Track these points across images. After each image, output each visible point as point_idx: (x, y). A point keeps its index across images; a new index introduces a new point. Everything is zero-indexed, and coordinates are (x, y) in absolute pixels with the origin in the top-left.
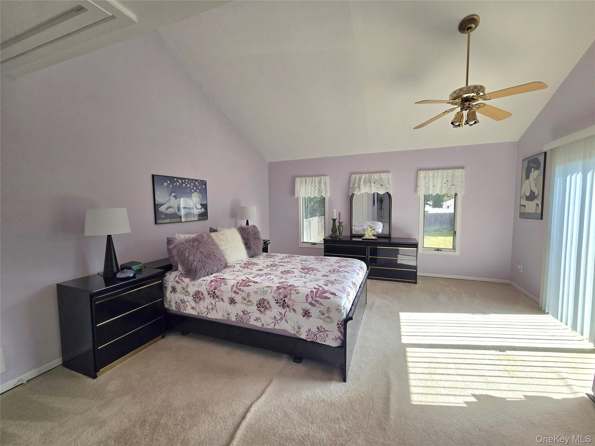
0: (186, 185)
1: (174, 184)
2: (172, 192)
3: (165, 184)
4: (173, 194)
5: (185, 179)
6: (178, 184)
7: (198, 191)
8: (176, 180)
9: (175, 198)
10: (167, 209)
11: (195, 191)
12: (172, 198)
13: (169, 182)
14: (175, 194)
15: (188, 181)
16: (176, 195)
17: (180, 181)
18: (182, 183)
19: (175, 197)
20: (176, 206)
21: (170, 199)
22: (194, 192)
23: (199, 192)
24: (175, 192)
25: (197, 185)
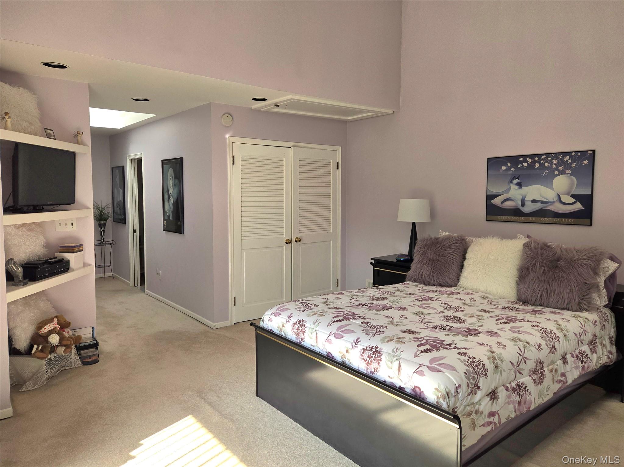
0: (542, 165)
1: (519, 166)
2: (513, 178)
3: (504, 168)
4: (515, 181)
5: (539, 155)
6: (525, 165)
7: (569, 172)
8: (522, 159)
9: (518, 187)
10: (502, 203)
11: (562, 172)
12: (513, 187)
13: (509, 164)
14: (519, 181)
15: (547, 158)
16: (521, 182)
17: (530, 160)
18: (534, 162)
19: (520, 185)
20: (520, 197)
21: (509, 189)
22: (559, 175)
23: (571, 174)
24: (520, 177)
25: (567, 161)
